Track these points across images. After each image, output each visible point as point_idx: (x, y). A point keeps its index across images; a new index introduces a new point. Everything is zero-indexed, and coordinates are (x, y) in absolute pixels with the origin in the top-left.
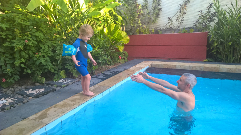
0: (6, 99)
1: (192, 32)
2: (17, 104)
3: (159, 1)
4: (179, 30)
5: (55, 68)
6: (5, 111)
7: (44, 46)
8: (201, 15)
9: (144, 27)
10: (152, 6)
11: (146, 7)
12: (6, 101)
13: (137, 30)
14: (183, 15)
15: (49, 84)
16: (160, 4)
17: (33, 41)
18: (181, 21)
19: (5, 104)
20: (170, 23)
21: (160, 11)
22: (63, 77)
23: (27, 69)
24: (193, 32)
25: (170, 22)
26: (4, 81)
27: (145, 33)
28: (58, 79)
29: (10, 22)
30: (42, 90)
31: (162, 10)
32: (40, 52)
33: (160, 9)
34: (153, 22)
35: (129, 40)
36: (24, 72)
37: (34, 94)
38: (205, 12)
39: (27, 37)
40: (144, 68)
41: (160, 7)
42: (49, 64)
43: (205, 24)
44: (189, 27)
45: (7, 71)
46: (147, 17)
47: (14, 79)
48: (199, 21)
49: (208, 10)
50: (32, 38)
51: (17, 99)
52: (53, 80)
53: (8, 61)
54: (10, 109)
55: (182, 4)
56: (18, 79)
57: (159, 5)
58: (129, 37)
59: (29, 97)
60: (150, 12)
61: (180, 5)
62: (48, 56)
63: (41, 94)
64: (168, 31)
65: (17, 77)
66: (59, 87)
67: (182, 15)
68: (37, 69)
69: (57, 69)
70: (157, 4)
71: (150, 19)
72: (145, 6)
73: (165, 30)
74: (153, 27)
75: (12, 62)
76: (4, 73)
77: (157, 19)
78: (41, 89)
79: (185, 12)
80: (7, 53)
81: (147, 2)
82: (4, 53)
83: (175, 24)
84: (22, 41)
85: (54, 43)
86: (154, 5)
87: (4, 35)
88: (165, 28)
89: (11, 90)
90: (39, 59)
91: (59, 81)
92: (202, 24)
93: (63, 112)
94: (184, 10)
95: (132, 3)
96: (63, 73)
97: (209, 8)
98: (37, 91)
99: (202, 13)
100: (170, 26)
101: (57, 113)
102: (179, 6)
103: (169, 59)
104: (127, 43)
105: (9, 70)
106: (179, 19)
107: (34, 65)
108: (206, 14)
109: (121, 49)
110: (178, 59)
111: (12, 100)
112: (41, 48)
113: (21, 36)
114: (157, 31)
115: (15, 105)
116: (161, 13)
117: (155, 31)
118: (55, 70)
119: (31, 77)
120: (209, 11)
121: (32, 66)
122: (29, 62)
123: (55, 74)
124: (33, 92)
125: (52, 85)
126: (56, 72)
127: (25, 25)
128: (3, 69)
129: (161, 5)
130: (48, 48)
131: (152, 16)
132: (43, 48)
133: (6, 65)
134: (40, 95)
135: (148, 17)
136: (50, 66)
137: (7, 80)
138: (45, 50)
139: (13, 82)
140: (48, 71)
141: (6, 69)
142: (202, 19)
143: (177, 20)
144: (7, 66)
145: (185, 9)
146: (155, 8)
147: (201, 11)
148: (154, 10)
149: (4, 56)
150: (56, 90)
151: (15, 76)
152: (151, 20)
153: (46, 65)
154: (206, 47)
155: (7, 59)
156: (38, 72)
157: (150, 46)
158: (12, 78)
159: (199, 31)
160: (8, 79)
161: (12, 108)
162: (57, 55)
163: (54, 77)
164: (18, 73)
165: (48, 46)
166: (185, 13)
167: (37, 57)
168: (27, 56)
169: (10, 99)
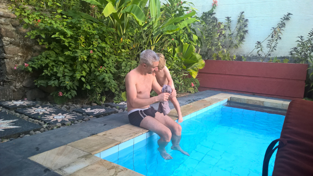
0: (63, 115)
1: (286, 62)
2: (77, 121)
3: (245, 22)
4: (269, 59)
5: (116, 88)
6: (65, 126)
7: (108, 60)
8: (300, 42)
9: (223, 51)
10: (236, 27)
11: (229, 27)
12: (64, 117)
13: (214, 55)
14: (277, 40)
15: (109, 105)
16: (247, 25)
17: (98, 52)
18: (274, 47)
19: (64, 119)
20: (259, 49)
21: (245, 33)
22: (123, 100)
23: (87, 84)
24: (288, 62)
25: (259, 47)
26: (61, 95)
27: (224, 59)
28: (119, 101)
29: (74, 29)
30: (103, 110)
31: (248, 32)
32: (104, 66)
33: (246, 31)
34: (236, 46)
35: (204, 64)
36: (83, 87)
37: (94, 113)
38: (306, 39)
39: (92, 47)
40: (222, 100)
41: (246, 29)
42: (112, 81)
43: (305, 53)
44: (283, 56)
45: (66, 84)
46: (228, 40)
47: (71, 94)
48: (297, 49)
49: (310, 36)
50: (97, 49)
51: (76, 116)
52: (113, 102)
53: (67, 72)
54: (71, 124)
55: (275, 27)
56: (75, 95)
57: (245, 26)
58: (204, 61)
59: (89, 115)
60: (233, 34)
61: (273, 28)
62: (111, 72)
63: (103, 114)
64: (254, 59)
65: (74, 93)
66: (121, 110)
67: (275, 40)
68: (98, 86)
69: (118, 89)
70: (243, 24)
71: (232, 42)
72: (227, 26)
73: (250, 57)
74: (234, 53)
75: (71, 74)
76: (61, 85)
77: (242, 43)
78: (101, 110)
79: (280, 36)
80: (67, 63)
81: (231, 21)
82: (64, 63)
83: (266, 51)
84: (86, 52)
85: (119, 58)
86: (238, 26)
87: (67, 43)
88: (251, 55)
89: (66, 107)
90: (101, 74)
91: (120, 104)
92: (301, 53)
93: (136, 134)
94: (279, 34)
95: (211, 21)
96: (124, 95)
97: (311, 34)
98: (97, 111)
99: (302, 39)
100: (259, 53)
101: (129, 134)
102: (271, 29)
103: (254, 94)
104: (201, 68)
105: (68, 83)
106: (271, 44)
107: (95, 81)
108: (307, 41)
109: (195, 75)
110: (265, 95)
111: (71, 116)
112: (105, 62)
113: (84, 46)
114: (239, 58)
115: (76, 122)
116: (247, 36)
117: (237, 58)
118: (116, 90)
119: (88, 95)
120: (311, 38)
121: (92, 82)
122: (89, 77)
123: (116, 95)
124: (93, 111)
125: (112, 107)
126: (117, 93)
127: (92, 32)
128: (60, 81)
129: (247, 27)
130: (112, 63)
131: (235, 38)
132: (107, 62)
133: (64, 76)
134: (101, 115)
135: (230, 39)
136: (114, 84)
137: (64, 95)
138: (109, 64)
139: (70, 97)
140: (108, 90)
141: (65, 82)
142: (302, 47)
143: (269, 46)
144: (65, 78)
145: (280, 32)
146: (240, 29)
147: (301, 36)
148: (238, 31)
149: (64, 66)
150: (118, 112)
151: (72, 90)
152: (234, 44)
153: (109, 82)
154: (305, 83)
155: (66, 70)
156: (98, 89)
157: (229, 75)
158: (69, 93)
159: (296, 62)
160: (65, 93)
161: (72, 124)
162: (122, 72)
163: (114, 98)
164: (76, 88)
165: (112, 61)
166: (280, 38)
167: (101, 72)
168: (88, 69)
169: (68, 115)
